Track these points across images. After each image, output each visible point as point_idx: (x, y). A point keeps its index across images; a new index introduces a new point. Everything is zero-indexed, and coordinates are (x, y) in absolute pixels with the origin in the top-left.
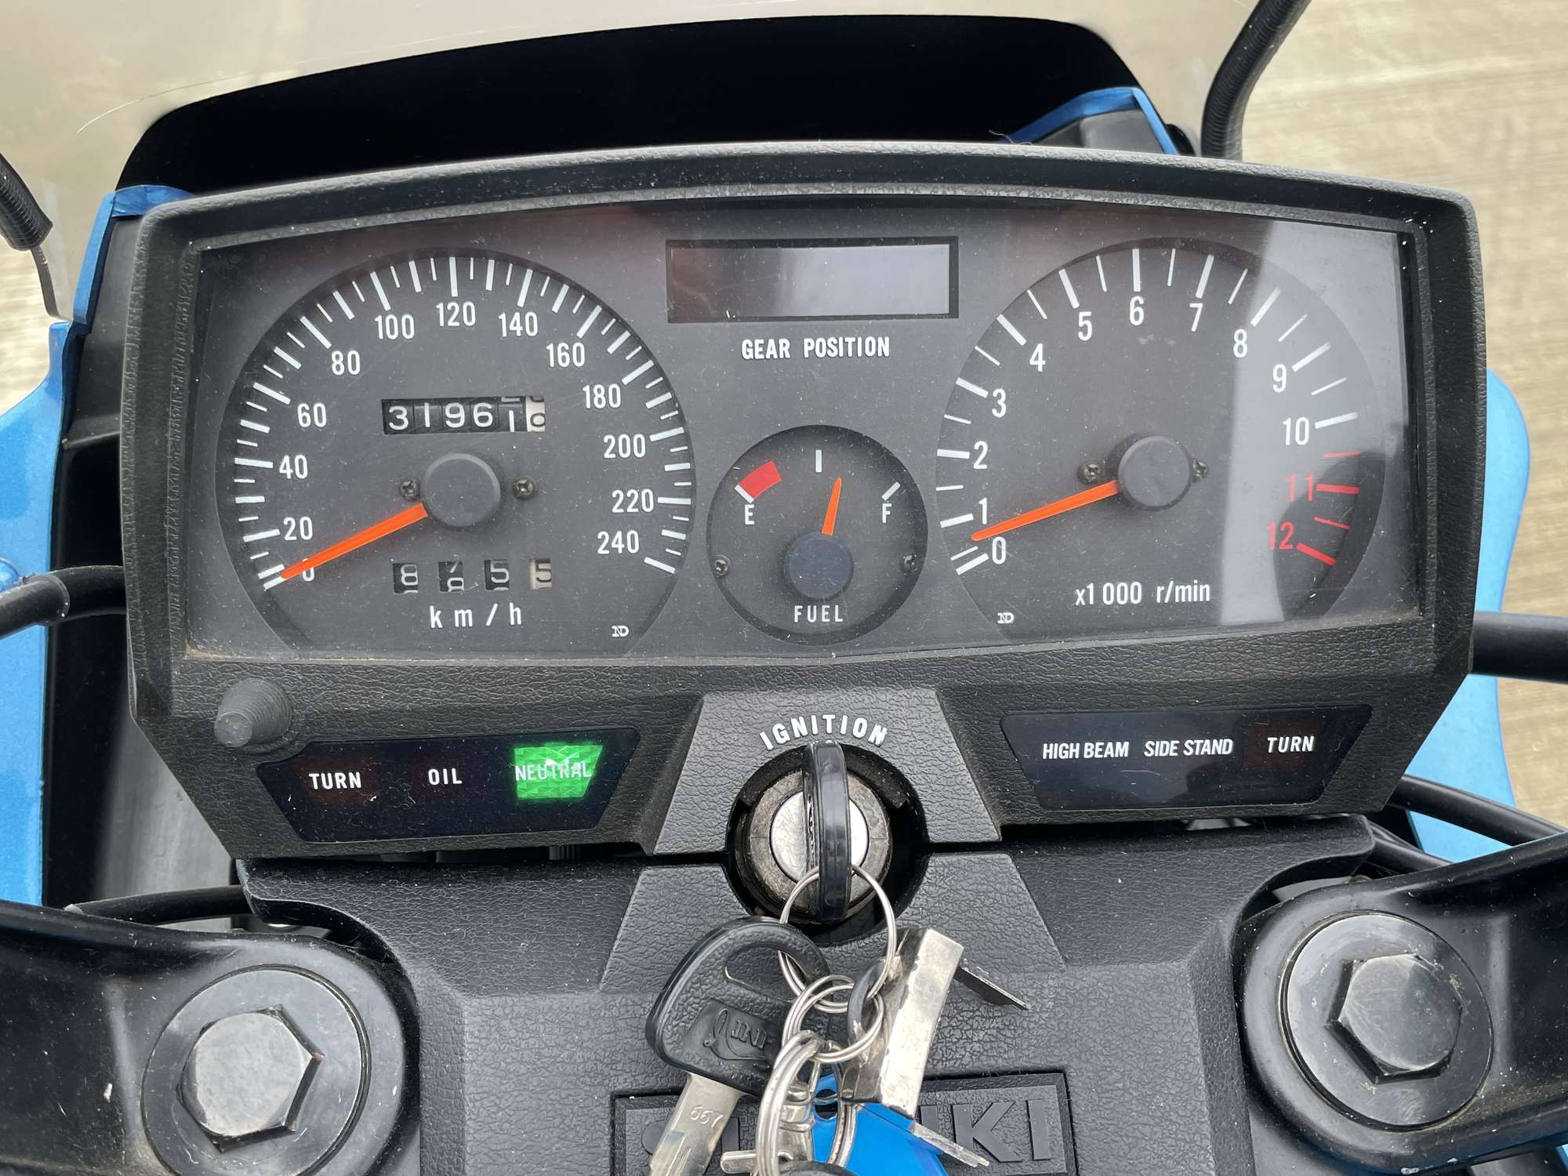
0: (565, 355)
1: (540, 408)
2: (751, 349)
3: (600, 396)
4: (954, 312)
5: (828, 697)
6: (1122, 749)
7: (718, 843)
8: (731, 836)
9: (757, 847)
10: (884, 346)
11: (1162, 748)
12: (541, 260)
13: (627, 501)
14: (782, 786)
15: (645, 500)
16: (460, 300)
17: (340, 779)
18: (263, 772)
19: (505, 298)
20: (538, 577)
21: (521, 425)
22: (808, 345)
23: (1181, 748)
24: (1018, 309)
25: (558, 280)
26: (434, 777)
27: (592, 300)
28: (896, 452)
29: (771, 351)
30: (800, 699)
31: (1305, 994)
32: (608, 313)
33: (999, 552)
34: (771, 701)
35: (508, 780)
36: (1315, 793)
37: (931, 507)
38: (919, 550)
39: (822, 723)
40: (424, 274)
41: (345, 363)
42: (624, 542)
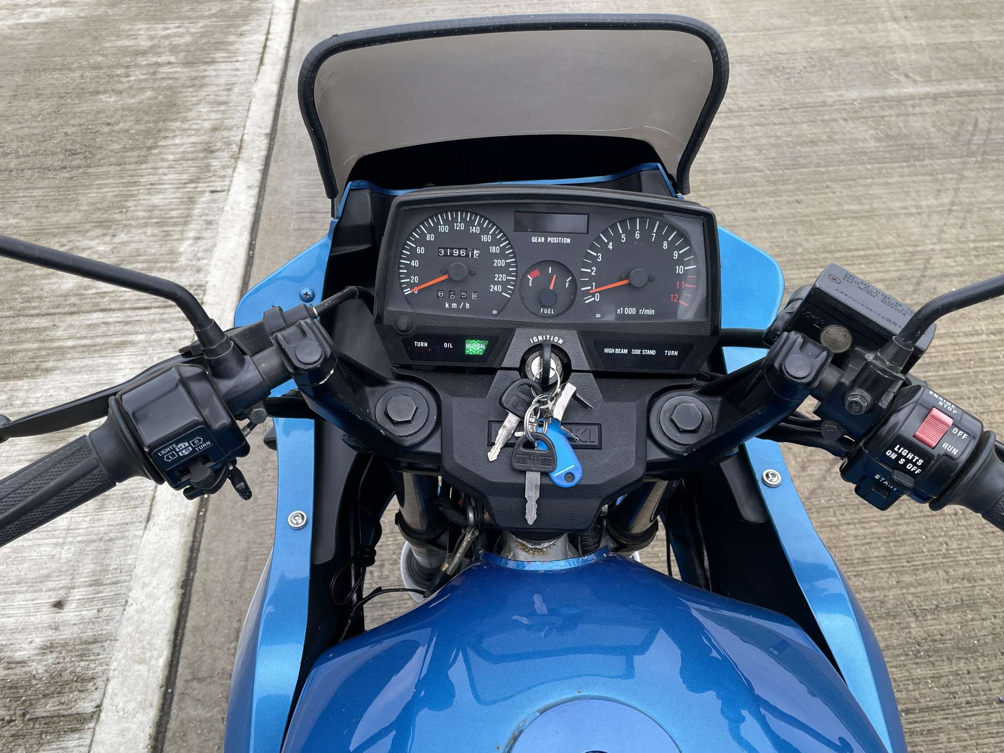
0: (485, 238)
1: (478, 252)
2: (534, 240)
3: (494, 249)
4: (588, 233)
5: (548, 331)
6: (626, 351)
7: (518, 366)
8: (521, 365)
9: (527, 369)
10: (569, 241)
11: (637, 352)
12: (481, 214)
13: (499, 277)
14: (534, 355)
15: (503, 277)
16: (460, 223)
17: (422, 344)
18: (403, 340)
19: (472, 223)
20: (474, 296)
21: (472, 256)
22: (549, 239)
23: (641, 352)
24: (605, 233)
25: (486, 219)
26: (446, 345)
27: (494, 224)
28: (570, 268)
29: (539, 240)
30: (541, 331)
31: (665, 412)
32: (498, 228)
33: (597, 298)
34: (533, 331)
35: (464, 348)
36: (678, 368)
37: (579, 284)
38: (575, 295)
39: (546, 337)
40: (452, 216)
41: (430, 237)
42: (497, 288)
